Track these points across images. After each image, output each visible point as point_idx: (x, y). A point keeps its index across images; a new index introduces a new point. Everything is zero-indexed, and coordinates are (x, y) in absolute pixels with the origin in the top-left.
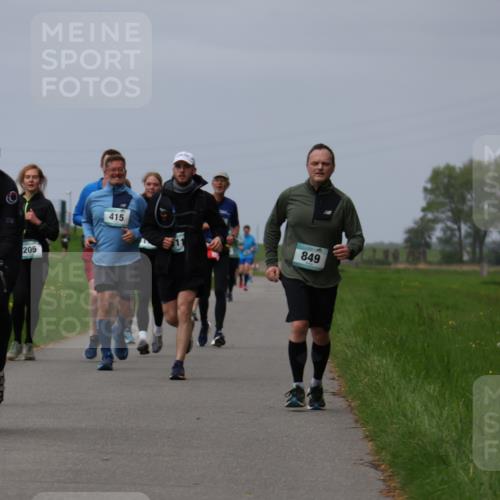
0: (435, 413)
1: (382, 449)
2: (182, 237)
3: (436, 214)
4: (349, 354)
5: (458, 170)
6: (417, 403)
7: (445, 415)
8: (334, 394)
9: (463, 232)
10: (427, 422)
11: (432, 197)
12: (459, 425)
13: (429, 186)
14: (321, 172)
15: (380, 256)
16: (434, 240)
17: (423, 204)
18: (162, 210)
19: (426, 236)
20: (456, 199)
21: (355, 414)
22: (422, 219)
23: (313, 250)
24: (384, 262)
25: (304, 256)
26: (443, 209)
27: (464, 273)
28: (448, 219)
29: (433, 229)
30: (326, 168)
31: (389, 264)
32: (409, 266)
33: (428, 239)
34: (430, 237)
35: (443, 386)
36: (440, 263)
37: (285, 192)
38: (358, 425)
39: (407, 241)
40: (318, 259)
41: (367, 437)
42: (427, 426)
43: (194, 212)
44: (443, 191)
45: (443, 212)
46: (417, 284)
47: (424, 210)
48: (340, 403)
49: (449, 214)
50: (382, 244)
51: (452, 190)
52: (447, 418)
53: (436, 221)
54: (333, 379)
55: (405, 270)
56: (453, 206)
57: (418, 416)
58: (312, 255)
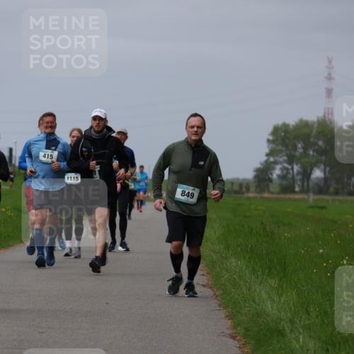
0: (275, 299)
1: (238, 325)
2: (99, 169)
3: (276, 158)
4: (215, 257)
5: (291, 127)
6: (263, 292)
7: (282, 302)
8: (204, 286)
9: (295, 171)
10: (269, 306)
11: (273, 146)
12: (293, 309)
13: (271, 138)
14: (196, 133)
15: (236, 188)
16: (275, 176)
17: (267, 151)
18: (84, 149)
19: (269, 173)
20: (290, 147)
21: (219, 300)
22: (266, 162)
23: (189, 189)
24: (239, 192)
25: (183, 193)
26: (281, 155)
27: (295, 200)
28: (285, 161)
29: (274, 169)
30: (200, 130)
31: (243, 193)
32: (256, 195)
33: (270, 176)
34: (272, 175)
35: (281, 279)
36: (279, 193)
37: (170, 146)
38: (221, 308)
39: (256, 177)
40: (193, 196)
41: (227, 316)
42: (270, 309)
43: (107, 151)
44: (281, 142)
45: (281, 157)
46: (262, 207)
47: (267, 155)
48: (208, 292)
49: (286, 158)
50: (238, 179)
51: (287, 141)
52: (284, 303)
53: (276, 163)
54: (203, 275)
55: (254, 198)
56: (288, 152)
57: (264, 302)
58: (189, 193)
